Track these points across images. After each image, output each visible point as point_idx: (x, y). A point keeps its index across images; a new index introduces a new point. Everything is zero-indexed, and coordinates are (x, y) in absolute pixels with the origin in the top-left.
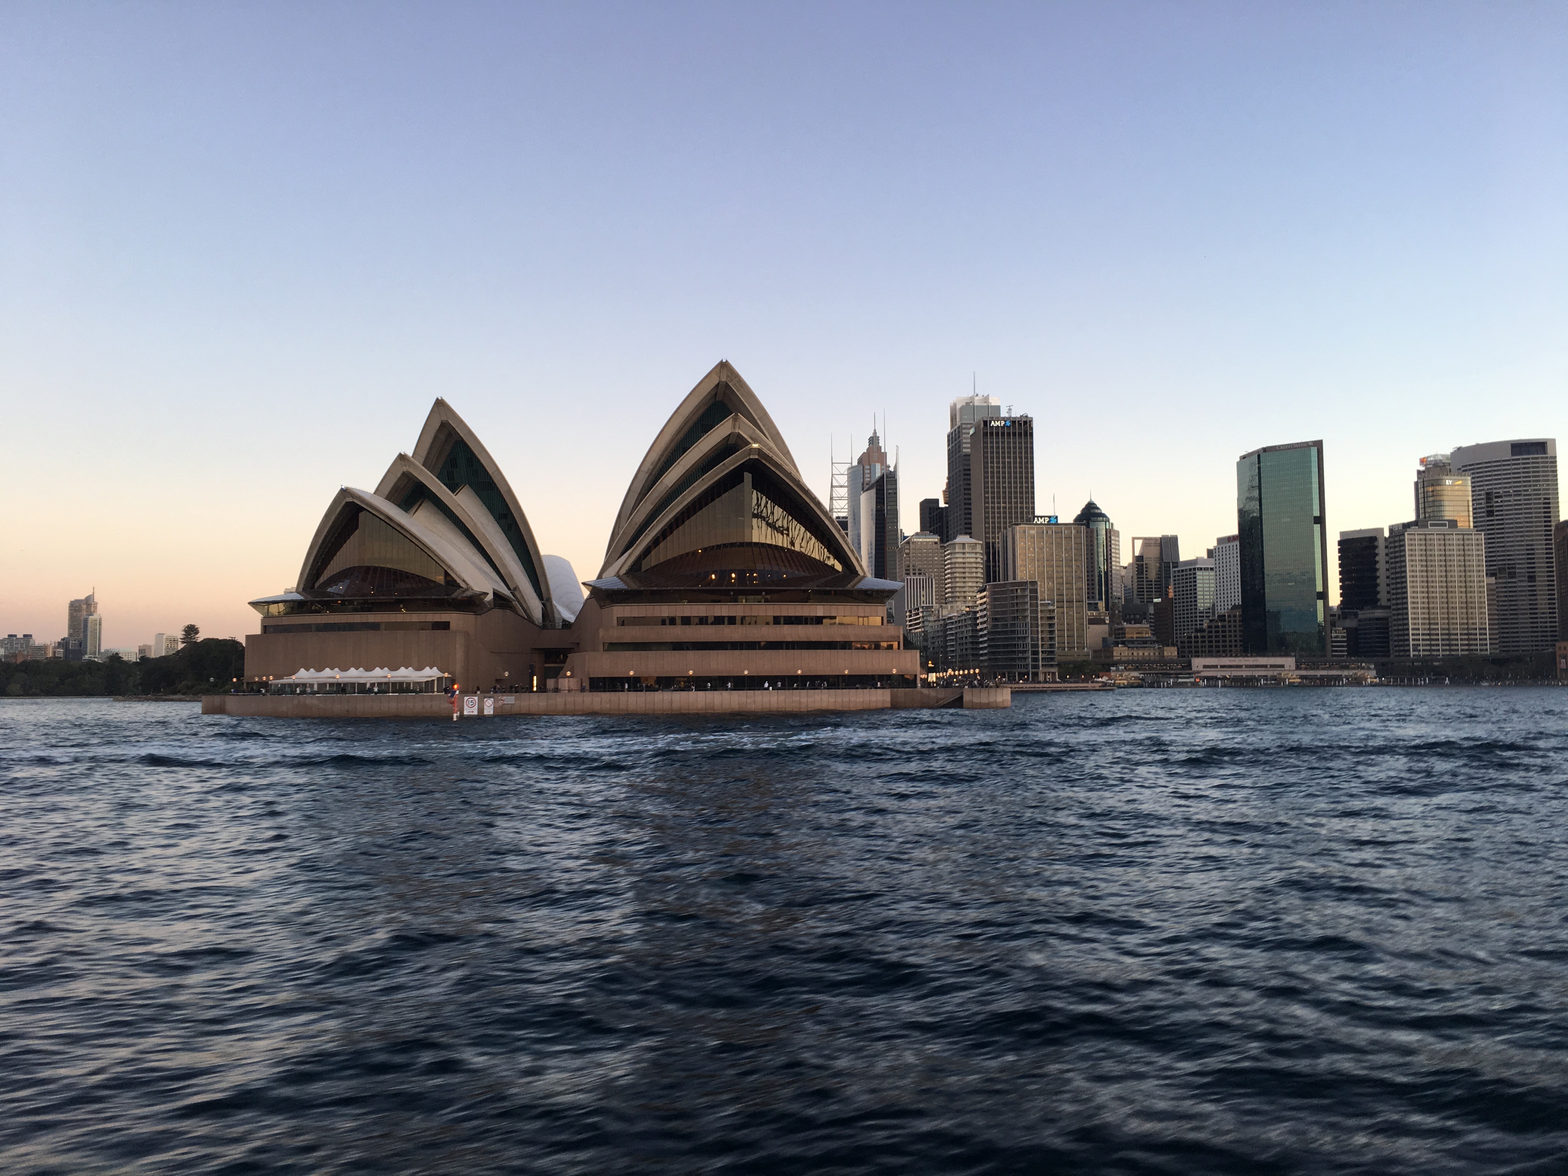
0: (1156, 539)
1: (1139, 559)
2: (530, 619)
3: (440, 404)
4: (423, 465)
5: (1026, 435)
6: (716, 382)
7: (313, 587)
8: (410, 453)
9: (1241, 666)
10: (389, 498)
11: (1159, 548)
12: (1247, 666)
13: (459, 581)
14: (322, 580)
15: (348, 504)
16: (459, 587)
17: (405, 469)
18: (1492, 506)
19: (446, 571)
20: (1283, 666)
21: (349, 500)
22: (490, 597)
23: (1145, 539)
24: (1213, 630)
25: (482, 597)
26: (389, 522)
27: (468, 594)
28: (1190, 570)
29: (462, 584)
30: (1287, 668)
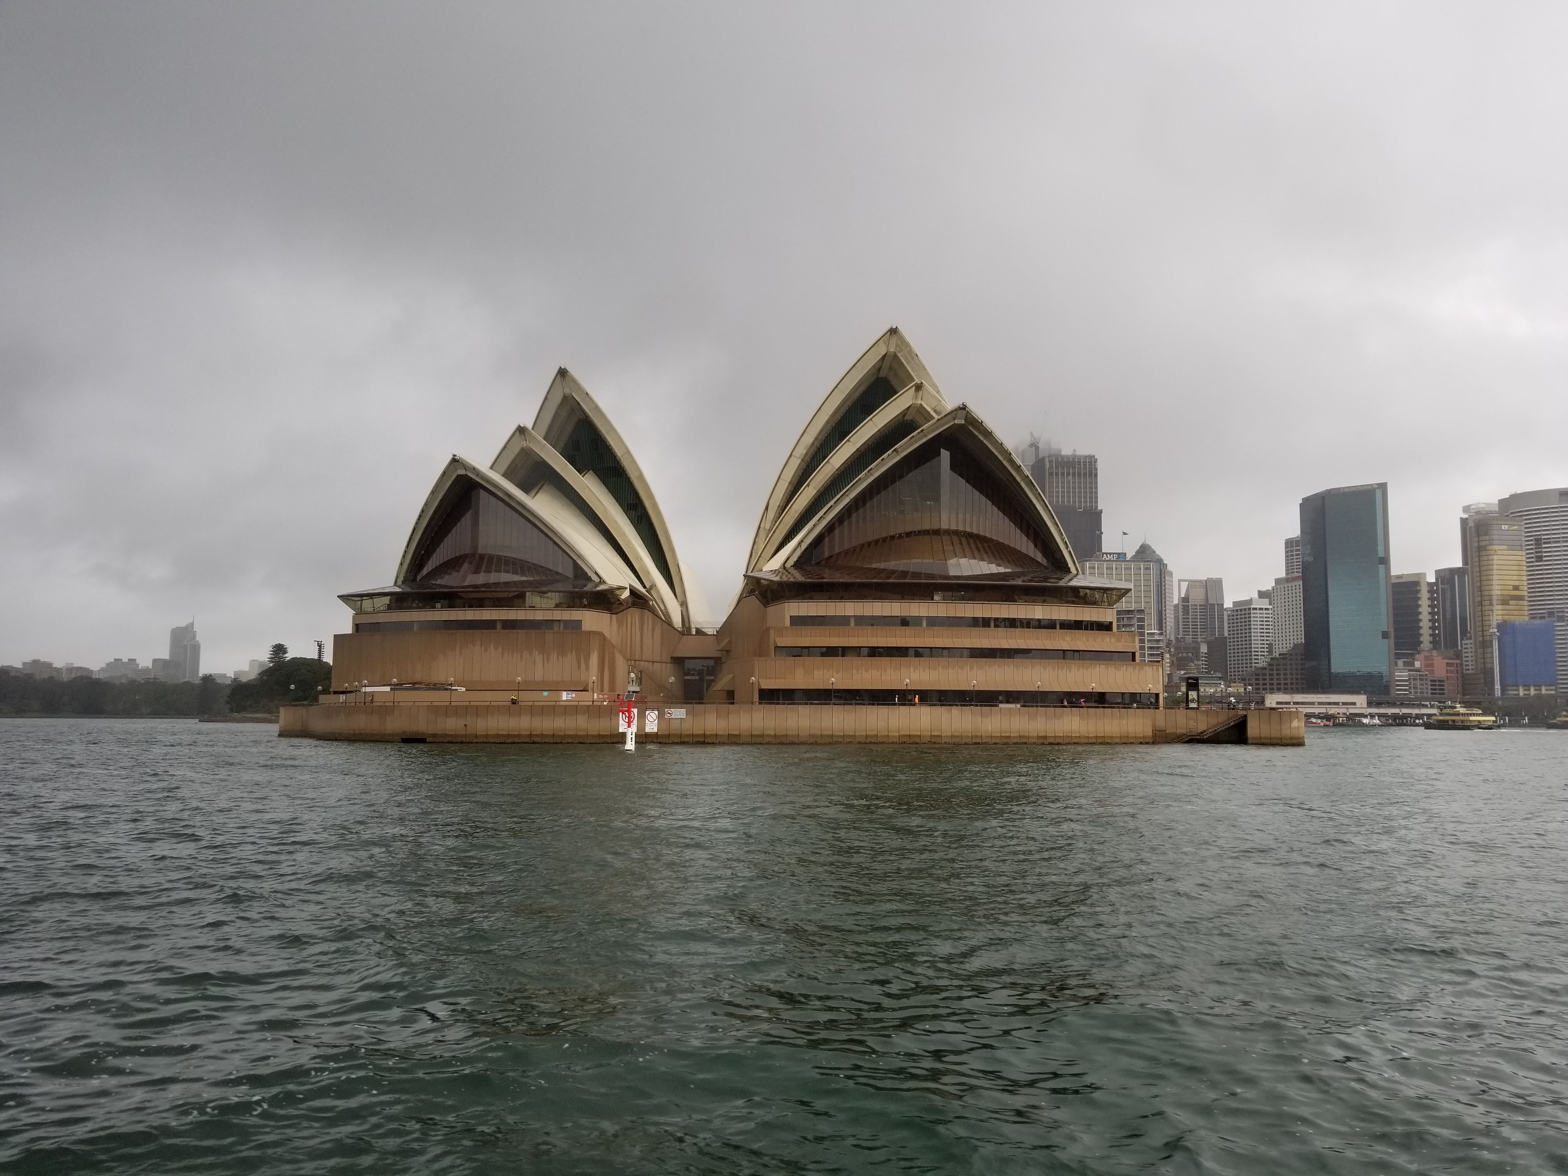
0: (1201, 581)
1: (1185, 600)
2: (669, 623)
3: (562, 373)
4: (545, 438)
5: (1091, 475)
6: (884, 353)
7: (414, 580)
8: (529, 425)
9: (1313, 703)
10: (506, 475)
11: (1203, 590)
12: (1319, 703)
13: (590, 574)
14: (425, 571)
15: (460, 478)
16: (589, 579)
17: (524, 444)
18: (1541, 552)
19: (574, 561)
20: (1354, 704)
21: (461, 472)
22: (626, 594)
23: (1191, 581)
24: (1275, 668)
25: (618, 592)
26: (507, 501)
27: (602, 587)
28: (1245, 610)
29: (595, 578)
30: (1358, 705)
